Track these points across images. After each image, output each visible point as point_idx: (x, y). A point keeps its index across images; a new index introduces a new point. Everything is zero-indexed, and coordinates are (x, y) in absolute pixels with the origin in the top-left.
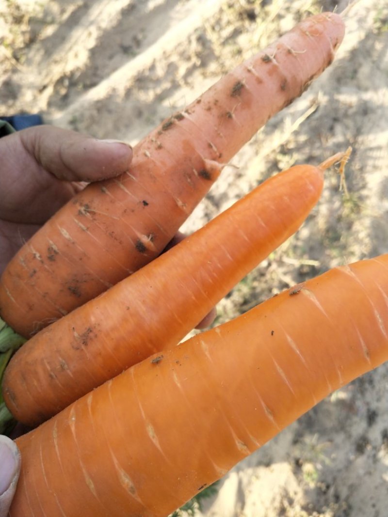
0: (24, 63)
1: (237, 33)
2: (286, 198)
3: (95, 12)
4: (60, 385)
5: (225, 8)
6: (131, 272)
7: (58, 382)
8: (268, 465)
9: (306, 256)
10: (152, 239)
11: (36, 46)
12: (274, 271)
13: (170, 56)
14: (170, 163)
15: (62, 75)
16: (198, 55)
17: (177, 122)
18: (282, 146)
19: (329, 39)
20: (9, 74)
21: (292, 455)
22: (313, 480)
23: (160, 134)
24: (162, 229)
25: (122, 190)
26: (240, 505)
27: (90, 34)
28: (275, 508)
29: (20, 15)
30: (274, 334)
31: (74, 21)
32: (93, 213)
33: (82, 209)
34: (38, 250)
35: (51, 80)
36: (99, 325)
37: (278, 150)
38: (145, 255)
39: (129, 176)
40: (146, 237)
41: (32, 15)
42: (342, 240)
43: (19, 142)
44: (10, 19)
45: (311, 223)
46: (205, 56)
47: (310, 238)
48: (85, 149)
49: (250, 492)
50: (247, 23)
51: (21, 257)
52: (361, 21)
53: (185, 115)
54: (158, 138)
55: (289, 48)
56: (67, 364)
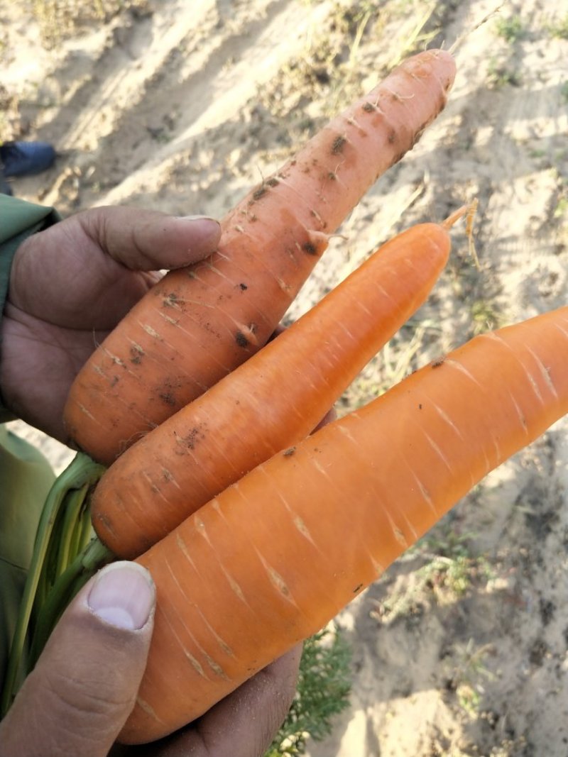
1: (305, 101)
2: (408, 261)
4: (165, 500)
5: (286, 69)
7: (162, 496)
8: (407, 694)
10: (254, 329)
14: (268, 237)
16: (254, 133)
17: (270, 188)
19: (439, 80)
21: (441, 676)
22: (474, 707)
23: (251, 204)
24: (264, 317)
25: (214, 273)
27: (104, 117)
29: (6, 99)
30: (422, 407)
31: (81, 101)
32: (182, 303)
33: (168, 300)
34: (116, 355)
36: (205, 424)
38: (247, 350)
39: (221, 257)
40: (246, 327)
41: (22, 97)
43: (78, 227)
48: (165, 230)
50: (317, 87)
51: (94, 364)
52: (470, 74)
53: (280, 179)
54: (250, 209)
55: (394, 93)
56: (172, 474)
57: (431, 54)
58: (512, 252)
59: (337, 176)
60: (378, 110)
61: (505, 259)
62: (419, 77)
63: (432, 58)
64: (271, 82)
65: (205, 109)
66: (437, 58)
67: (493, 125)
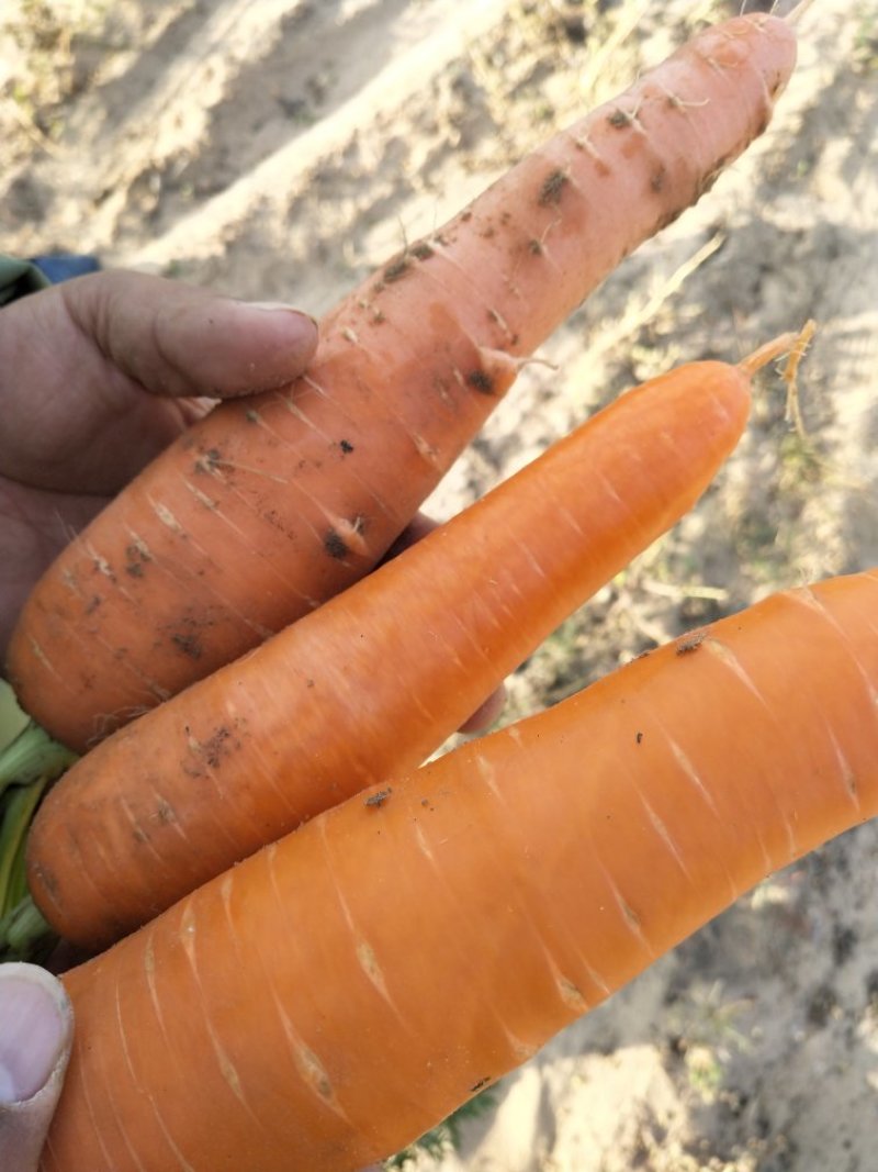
0: (61, 137)
1: (542, 71)
2: (666, 437)
3: (220, 25)
4: (157, 857)
5: (516, 14)
6: (313, 604)
7: (152, 850)
8: (608, 1050)
9: (696, 579)
10: (361, 527)
11: (87, 100)
12: (624, 611)
13: (390, 123)
14: (401, 355)
15: (146, 165)
16: (455, 121)
17: (417, 263)
18: (644, 329)
19: (760, 74)
20: (26, 163)
21: (664, 1029)
22: (710, 1085)
23: (378, 289)
24: (383, 506)
25: (295, 417)
26: (544, 1140)
27: (210, 74)
28: (625, 1149)
29: (51, 29)
30: (643, 739)
31: (175, 43)
32: (229, 470)
33: (204, 460)
34: (103, 554)
35: (122, 176)
36: (245, 721)
37: (635, 338)
38: (346, 564)
39: (311, 387)
40: (347, 523)
41: (79, 29)
42: (780, 541)
43: (60, 308)
44: (29, 39)
45: (709, 504)
46: (471, 124)
47: (705, 538)
49: (568, 1111)
50: (565, 49)
51: (64, 568)
52: (825, 44)
53: (436, 247)
54: (374, 299)
55: (671, 94)
56: (174, 810)
57: (750, 21)
58: (857, 357)
59: (545, 249)
60: (637, 125)
61: (844, 366)
62: (723, 67)
63: (752, 31)
64: (490, 34)
65: (374, 71)
66: (761, 30)
67: (854, 137)
